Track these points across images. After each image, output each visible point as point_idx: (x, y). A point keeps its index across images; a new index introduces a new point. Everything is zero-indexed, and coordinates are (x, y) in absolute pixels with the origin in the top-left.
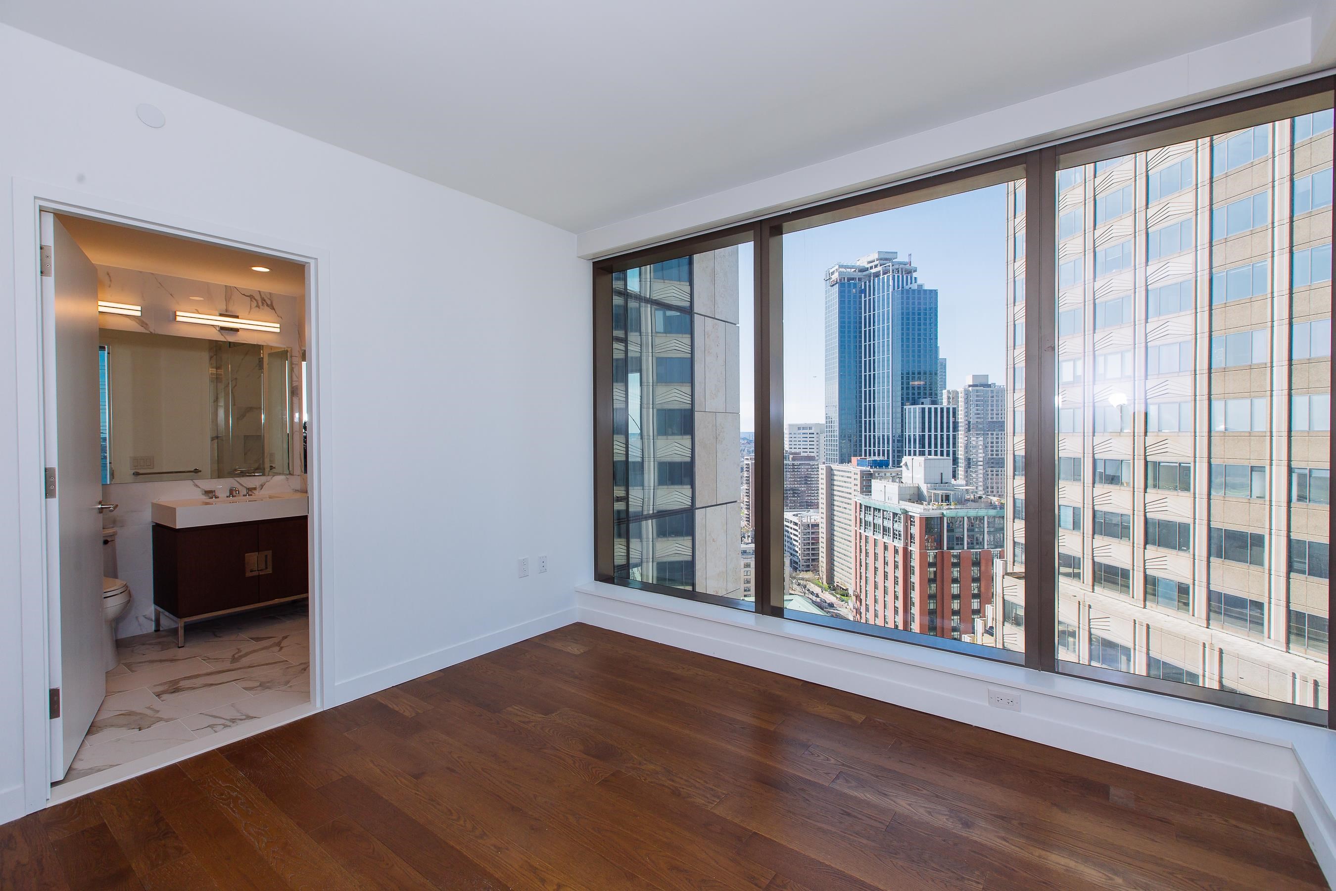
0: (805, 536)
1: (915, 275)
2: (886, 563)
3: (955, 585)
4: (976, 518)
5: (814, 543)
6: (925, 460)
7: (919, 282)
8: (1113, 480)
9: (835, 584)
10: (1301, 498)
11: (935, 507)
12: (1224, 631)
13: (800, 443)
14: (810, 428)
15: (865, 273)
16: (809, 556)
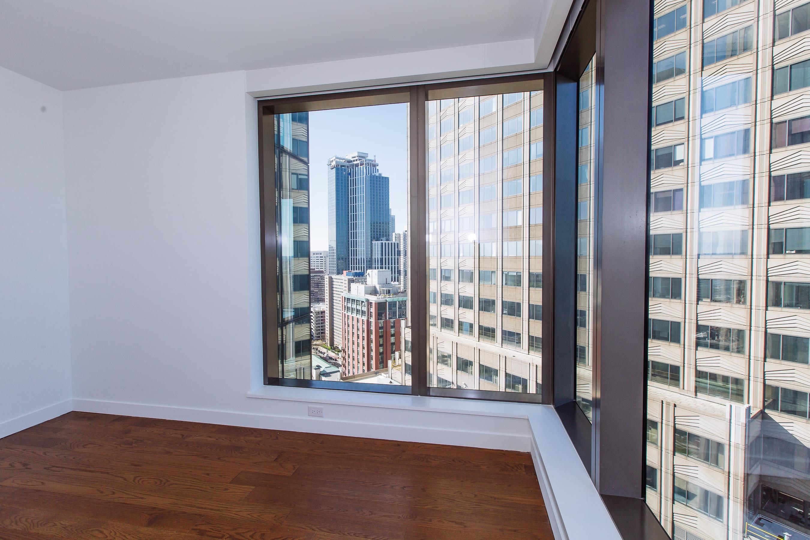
0: (317, 319)
1: (377, 168)
2: (358, 329)
3: (393, 338)
4: (402, 301)
5: (322, 323)
6: (378, 271)
7: (380, 172)
8: (447, 278)
9: (335, 346)
10: (506, 284)
11: (383, 297)
12: (484, 342)
13: (314, 263)
14: (321, 254)
15: (350, 163)
16: (320, 331)
